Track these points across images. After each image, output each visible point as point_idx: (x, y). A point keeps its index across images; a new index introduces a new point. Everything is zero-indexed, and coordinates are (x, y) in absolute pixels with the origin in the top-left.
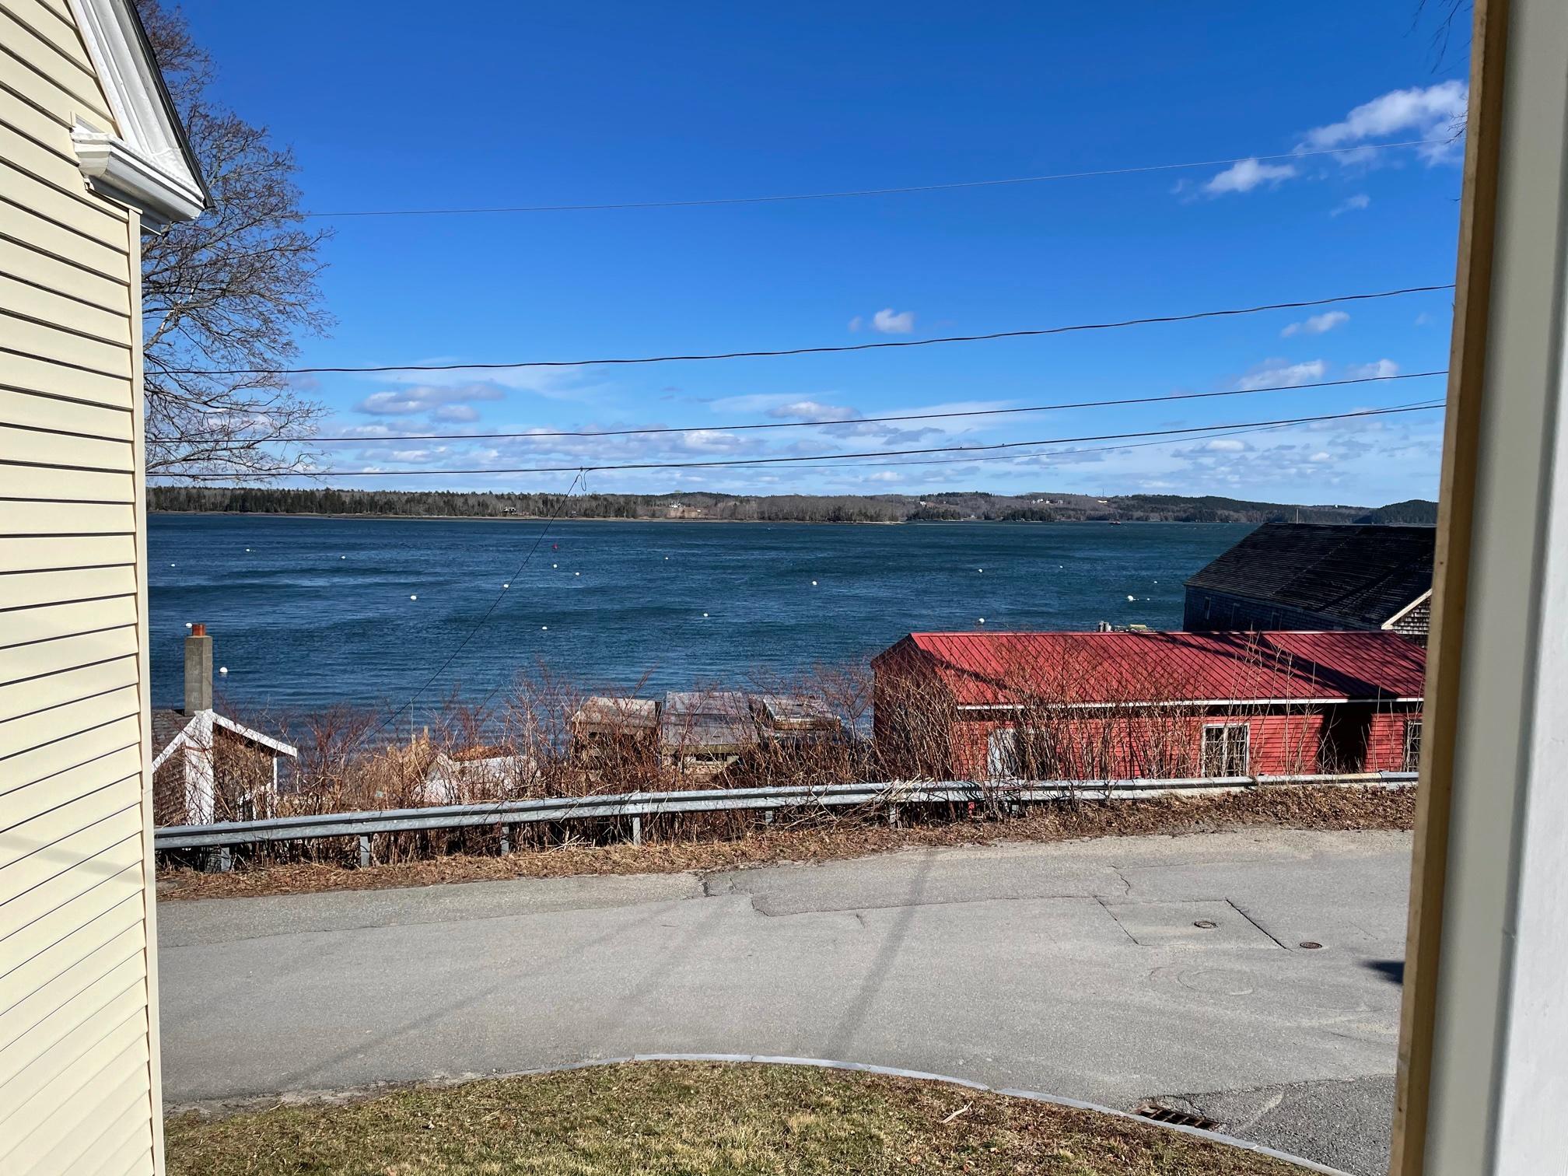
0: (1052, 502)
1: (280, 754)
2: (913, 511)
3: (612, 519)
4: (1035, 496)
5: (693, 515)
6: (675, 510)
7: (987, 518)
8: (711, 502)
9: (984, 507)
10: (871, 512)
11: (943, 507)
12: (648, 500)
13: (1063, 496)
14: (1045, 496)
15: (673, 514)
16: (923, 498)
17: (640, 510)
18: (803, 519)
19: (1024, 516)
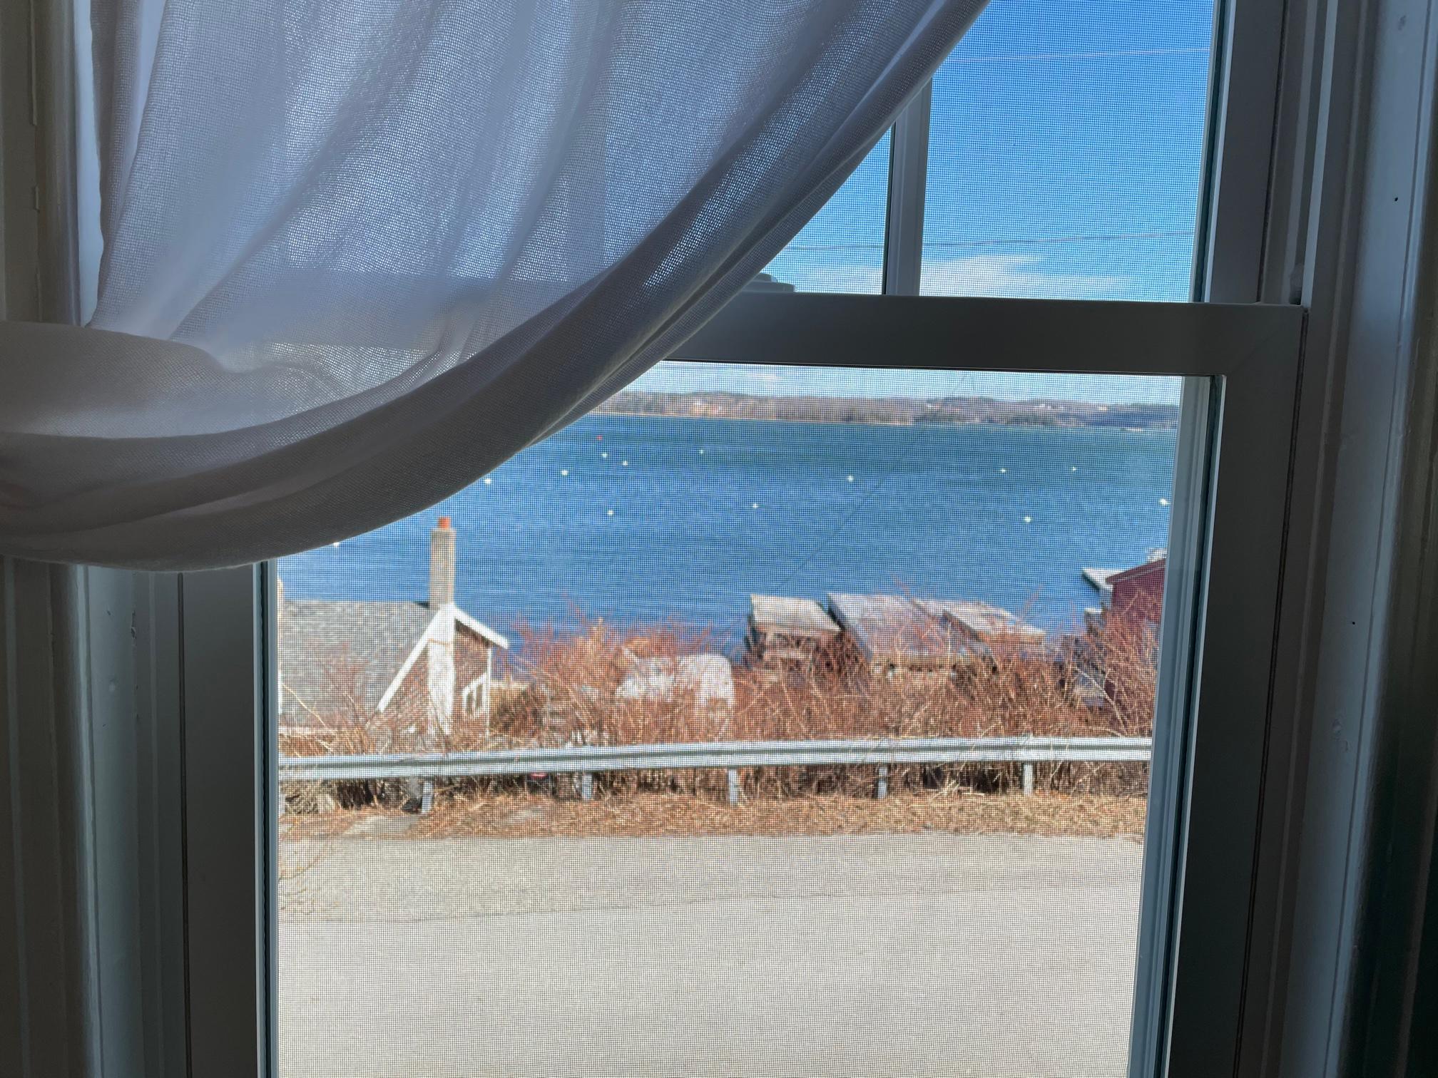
0: (1053, 407)
1: (495, 646)
2: (920, 413)
3: (642, 414)
4: (1037, 402)
5: (715, 412)
6: (698, 407)
7: (991, 421)
8: (732, 400)
9: (988, 411)
10: (883, 412)
11: (948, 410)
12: (673, 397)
13: (1064, 403)
14: (1047, 402)
15: (696, 410)
16: (929, 401)
17: (668, 407)
18: (818, 418)
19: (1027, 420)
